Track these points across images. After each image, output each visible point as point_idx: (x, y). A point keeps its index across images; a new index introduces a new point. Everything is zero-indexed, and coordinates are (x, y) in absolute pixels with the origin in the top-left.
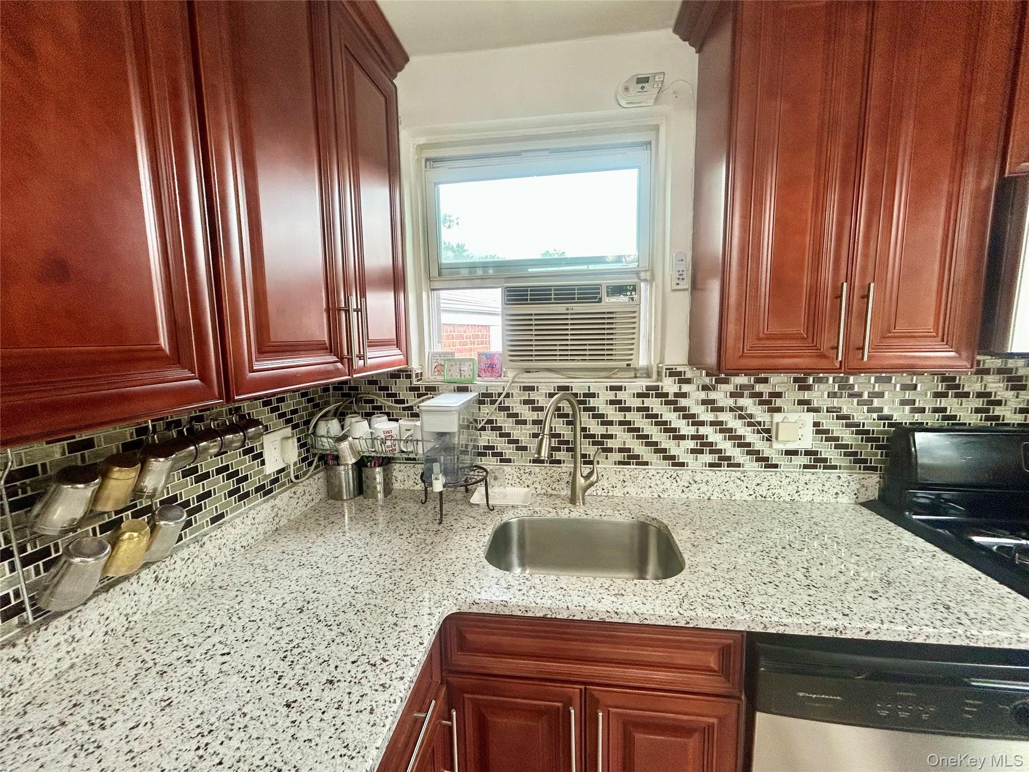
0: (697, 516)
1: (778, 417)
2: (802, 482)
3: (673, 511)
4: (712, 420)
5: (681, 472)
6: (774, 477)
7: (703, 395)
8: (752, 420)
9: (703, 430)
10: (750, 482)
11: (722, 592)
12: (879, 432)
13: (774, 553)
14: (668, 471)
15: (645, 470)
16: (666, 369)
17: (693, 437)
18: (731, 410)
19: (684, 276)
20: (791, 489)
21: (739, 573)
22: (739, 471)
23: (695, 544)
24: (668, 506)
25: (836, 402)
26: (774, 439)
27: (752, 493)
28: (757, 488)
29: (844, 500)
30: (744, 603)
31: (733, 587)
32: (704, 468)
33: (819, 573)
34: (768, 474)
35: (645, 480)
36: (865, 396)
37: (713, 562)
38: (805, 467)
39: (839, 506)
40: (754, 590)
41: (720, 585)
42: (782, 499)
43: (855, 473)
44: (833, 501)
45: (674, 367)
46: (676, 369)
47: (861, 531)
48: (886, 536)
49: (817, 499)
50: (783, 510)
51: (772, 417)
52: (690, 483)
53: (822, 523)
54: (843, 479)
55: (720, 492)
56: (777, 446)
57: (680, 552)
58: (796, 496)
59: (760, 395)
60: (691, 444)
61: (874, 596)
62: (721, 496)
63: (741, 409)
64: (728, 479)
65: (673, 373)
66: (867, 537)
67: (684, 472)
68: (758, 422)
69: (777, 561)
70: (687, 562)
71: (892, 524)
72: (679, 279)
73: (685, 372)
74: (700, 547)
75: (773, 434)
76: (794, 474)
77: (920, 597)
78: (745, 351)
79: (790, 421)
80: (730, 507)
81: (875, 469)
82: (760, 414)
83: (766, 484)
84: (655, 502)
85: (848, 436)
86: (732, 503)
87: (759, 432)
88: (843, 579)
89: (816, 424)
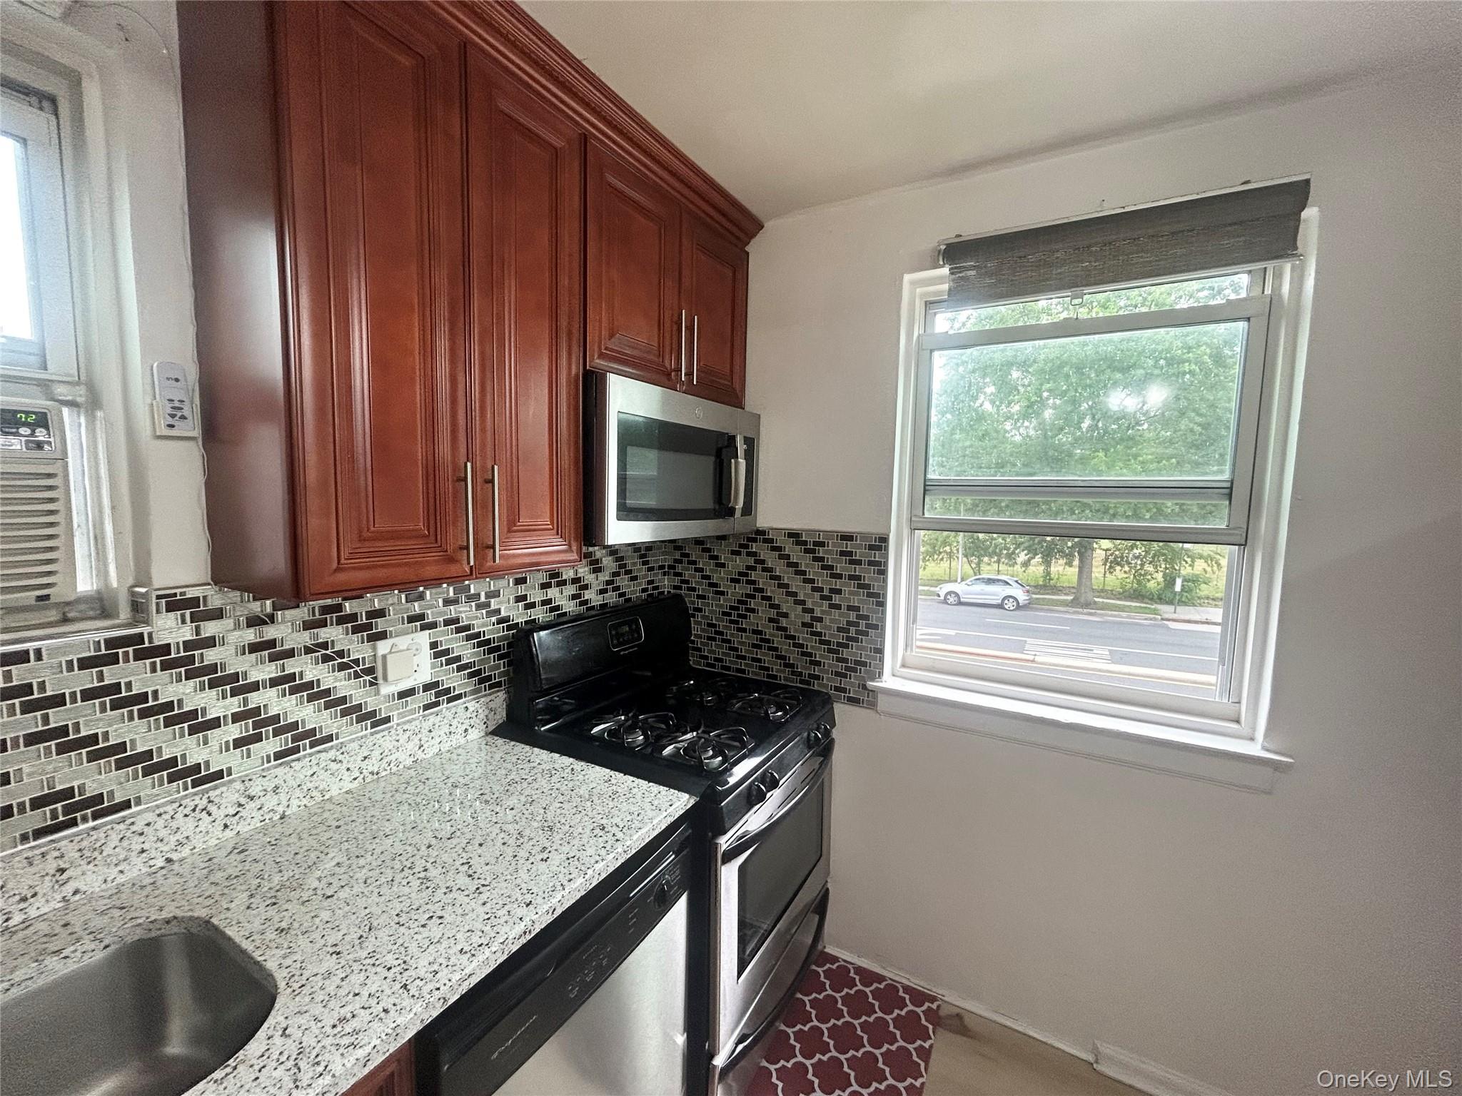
0: (270, 862)
1: (383, 647)
2: (425, 732)
3: (212, 879)
4: (273, 675)
5: (218, 792)
6: (388, 738)
7: (250, 635)
8: (344, 660)
9: (255, 699)
10: (352, 759)
11: (365, 993)
12: (500, 639)
13: (420, 864)
14: (184, 802)
15: (123, 820)
16: (159, 597)
17: (237, 718)
18: (308, 650)
19: (186, 412)
20: (412, 746)
21: (380, 934)
22: (332, 748)
23: (284, 925)
24: (198, 873)
25: (453, 611)
26: (380, 681)
27: (358, 774)
28: (363, 765)
29: (475, 734)
30: (405, 986)
31: (379, 969)
32: (266, 765)
33: (482, 860)
34: (378, 736)
35: (125, 843)
36: (483, 599)
37: (330, 943)
38: (427, 707)
39: (470, 746)
40: (413, 949)
41: (356, 979)
42: (401, 766)
43: (482, 697)
44: (463, 741)
45: (178, 591)
46: (182, 594)
47: (504, 772)
48: (527, 766)
49: (445, 747)
50: (408, 783)
51: (374, 649)
52: (240, 805)
53: (461, 780)
54: (471, 709)
55: (301, 796)
56: (386, 690)
57: (257, 963)
58: (420, 755)
59: (353, 617)
60: (234, 731)
61: (545, 855)
62: (305, 801)
63: (324, 645)
64: (315, 769)
65: (174, 604)
66: (512, 777)
67: (224, 789)
68: (353, 661)
69: (428, 875)
70: (280, 977)
71: (527, 748)
72: (173, 416)
73: (205, 598)
74: (296, 925)
75: (379, 673)
76: (413, 723)
77: (580, 830)
78: (343, 561)
79: (401, 648)
80: (326, 815)
81: (498, 684)
82: (358, 649)
83: (376, 754)
84: (160, 881)
85: (468, 653)
86: (328, 806)
87: (357, 676)
88: (509, 852)
89: (434, 645)
